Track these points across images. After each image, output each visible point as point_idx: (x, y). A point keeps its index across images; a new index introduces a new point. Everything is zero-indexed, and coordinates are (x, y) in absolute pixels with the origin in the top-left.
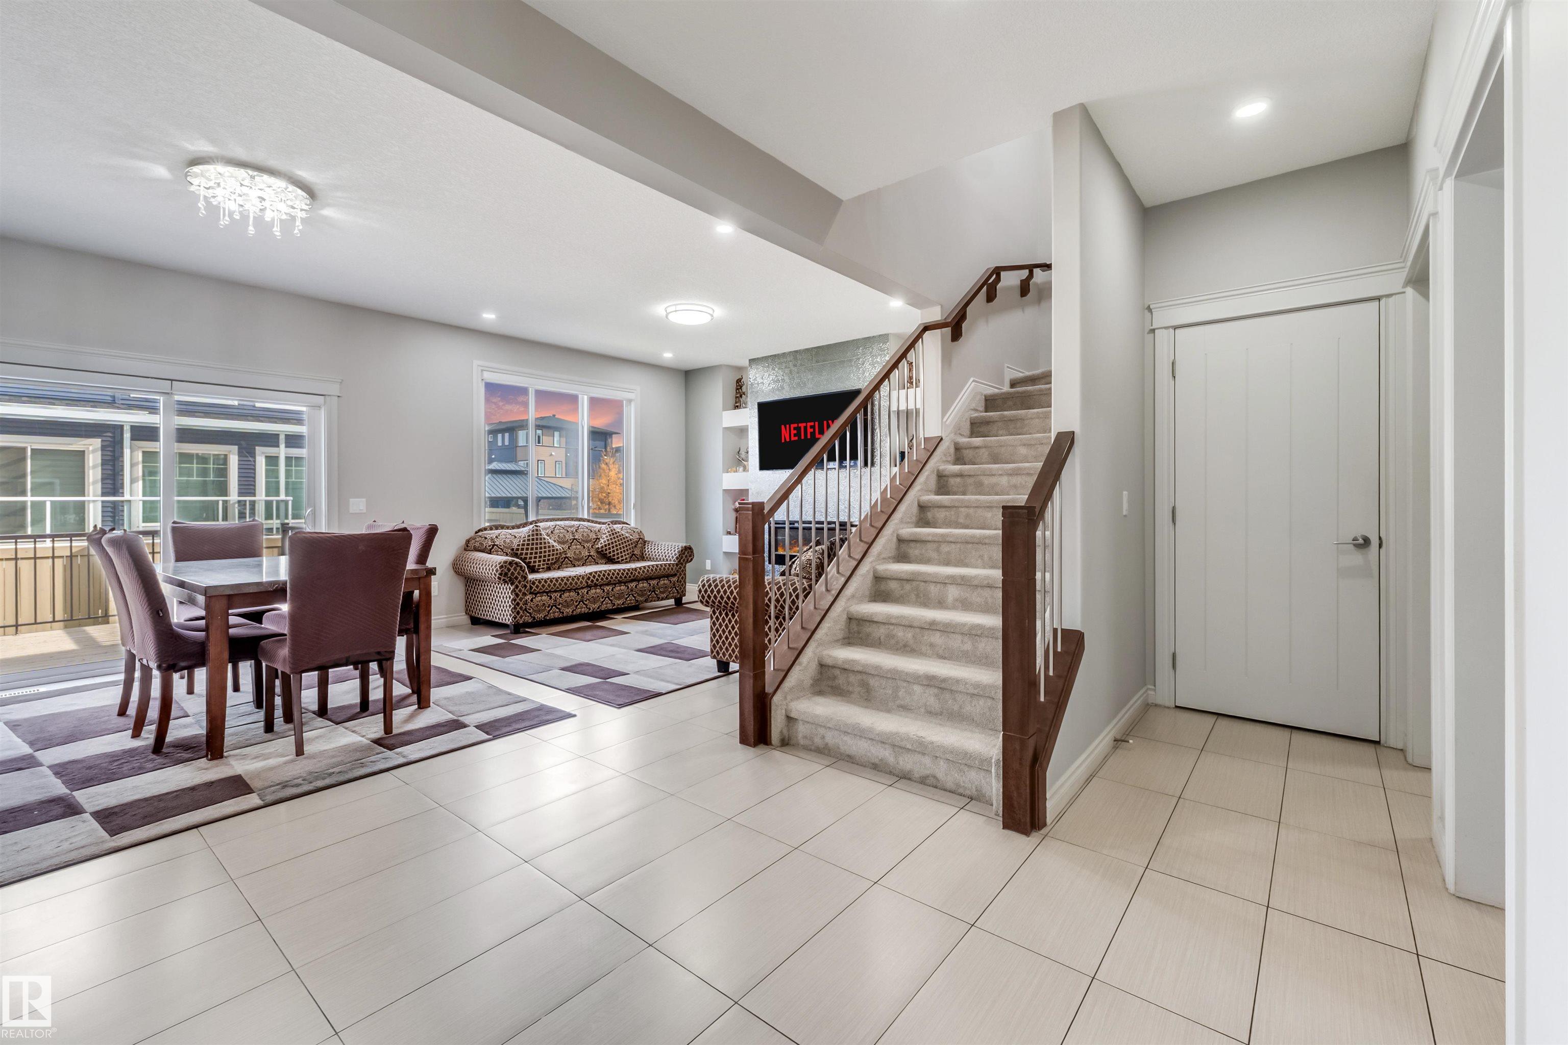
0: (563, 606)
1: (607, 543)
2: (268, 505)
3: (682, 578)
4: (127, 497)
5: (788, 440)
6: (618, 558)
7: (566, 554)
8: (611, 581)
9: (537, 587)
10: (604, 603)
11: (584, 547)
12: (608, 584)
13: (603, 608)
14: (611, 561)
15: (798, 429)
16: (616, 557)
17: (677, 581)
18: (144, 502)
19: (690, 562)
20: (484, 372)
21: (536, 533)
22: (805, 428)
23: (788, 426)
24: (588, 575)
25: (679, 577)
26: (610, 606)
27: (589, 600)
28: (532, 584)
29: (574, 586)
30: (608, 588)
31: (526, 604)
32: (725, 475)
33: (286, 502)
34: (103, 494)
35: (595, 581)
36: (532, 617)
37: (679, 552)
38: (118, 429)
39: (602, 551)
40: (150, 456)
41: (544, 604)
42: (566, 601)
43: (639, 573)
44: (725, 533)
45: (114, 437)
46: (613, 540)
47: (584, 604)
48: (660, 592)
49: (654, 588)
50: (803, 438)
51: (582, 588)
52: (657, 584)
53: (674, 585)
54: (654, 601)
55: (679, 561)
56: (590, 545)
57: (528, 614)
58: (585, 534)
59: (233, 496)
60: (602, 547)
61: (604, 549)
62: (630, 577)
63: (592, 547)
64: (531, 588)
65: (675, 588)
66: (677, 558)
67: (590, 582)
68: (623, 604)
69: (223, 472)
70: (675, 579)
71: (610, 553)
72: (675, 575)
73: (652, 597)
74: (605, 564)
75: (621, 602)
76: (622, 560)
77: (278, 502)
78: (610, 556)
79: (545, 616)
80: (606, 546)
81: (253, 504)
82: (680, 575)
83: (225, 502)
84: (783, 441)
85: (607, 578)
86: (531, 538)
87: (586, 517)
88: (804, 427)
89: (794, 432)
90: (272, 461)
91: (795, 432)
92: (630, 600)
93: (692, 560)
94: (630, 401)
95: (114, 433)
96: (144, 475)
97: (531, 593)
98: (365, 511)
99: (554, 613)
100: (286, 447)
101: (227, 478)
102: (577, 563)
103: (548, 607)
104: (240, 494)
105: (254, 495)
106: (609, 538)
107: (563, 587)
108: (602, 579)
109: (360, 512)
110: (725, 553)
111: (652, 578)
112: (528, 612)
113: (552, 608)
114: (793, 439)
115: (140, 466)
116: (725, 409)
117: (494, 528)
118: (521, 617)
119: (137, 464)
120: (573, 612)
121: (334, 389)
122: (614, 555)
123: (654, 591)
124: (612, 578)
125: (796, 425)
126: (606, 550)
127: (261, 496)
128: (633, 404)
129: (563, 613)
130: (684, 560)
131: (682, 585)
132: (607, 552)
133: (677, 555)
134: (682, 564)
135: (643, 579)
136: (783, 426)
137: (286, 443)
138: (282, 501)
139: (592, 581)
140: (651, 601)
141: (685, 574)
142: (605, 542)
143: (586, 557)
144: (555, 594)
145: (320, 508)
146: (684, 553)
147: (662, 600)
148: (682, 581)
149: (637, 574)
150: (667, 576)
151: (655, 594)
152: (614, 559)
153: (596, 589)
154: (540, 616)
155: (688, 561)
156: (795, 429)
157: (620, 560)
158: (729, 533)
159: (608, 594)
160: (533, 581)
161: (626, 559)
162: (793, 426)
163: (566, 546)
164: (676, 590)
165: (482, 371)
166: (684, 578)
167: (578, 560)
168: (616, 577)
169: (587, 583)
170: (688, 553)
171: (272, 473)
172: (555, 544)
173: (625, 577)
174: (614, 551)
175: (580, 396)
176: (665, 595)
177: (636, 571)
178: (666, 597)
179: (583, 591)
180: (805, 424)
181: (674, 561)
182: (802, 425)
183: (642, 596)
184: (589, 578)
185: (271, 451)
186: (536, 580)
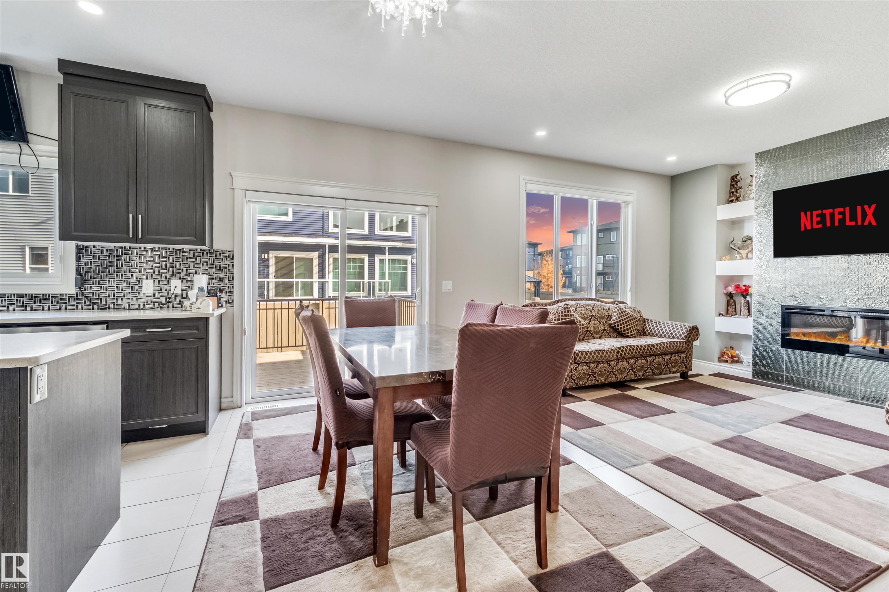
0: (598, 375)
1: (618, 320)
2: (380, 284)
3: (690, 355)
4: (326, 280)
5: (809, 228)
6: (628, 333)
7: (587, 328)
8: (635, 355)
9: (580, 358)
10: (629, 374)
11: (600, 323)
12: (632, 358)
13: (628, 378)
14: (621, 335)
15: (823, 216)
16: (626, 332)
17: (686, 358)
18: (333, 282)
19: (697, 340)
20: (528, 184)
21: (567, 309)
22: (832, 215)
23: (809, 213)
24: (618, 349)
25: (687, 354)
26: (633, 377)
27: (617, 370)
28: (576, 355)
29: (607, 359)
30: (632, 361)
31: (572, 372)
32: (718, 263)
33: (388, 282)
34: (319, 278)
35: (623, 355)
36: (575, 383)
37: (687, 331)
38: (323, 247)
39: (615, 326)
40: (335, 260)
41: (584, 373)
42: (600, 371)
43: (657, 349)
44: (718, 315)
45: (322, 251)
46: (623, 318)
47: (614, 374)
48: (672, 366)
49: (667, 362)
50: (828, 225)
51: (613, 360)
52: (670, 359)
53: (683, 360)
54: (667, 374)
55: (688, 340)
56: (603, 321)
57: (573, 381)
58: (600, 312)
59: (366, 280)
60: (615, 323)
61: (616, 325)
62: (650, 352)
63: (606, 323)
64: (575, 358)
65: (684, 363)
66: (686, 337)
67: (619, 356)
68: (643, 375)
69: (362, 268)
70: (684, 355)
71: (621, 328)
72: (684, 352)
73: (666, 371)
74: (616, 337)
75: (641, 374)
76: (631, 335)
77: (385, 283)
78: (621, 331)
79: (585, 383)
80: (617, 322)
81: (374, 283)
82: (688, 352)
83: (363, 282)
84: (803, 229)
85: (632, 353)
86: (564, 314)
87: (594, 296)
88: (830, 213)
89: (816, 219)
90: (382, 261)
91: (819, 219)
92: (649, 372)
93: (698, 338)
94: (627, 203)
95: (323, 249)
96: (333, 270)
97: (575, 363)
98: (451, 291)
99: (591, 380)
100: (389, 254)
101: (363, 270)
102: (596, 336)
103: (588, 375)
104: (369, 278)
105: (374, 279)
106: (619, 316)
107: (599, 359)
108: (629, 353)
109: (448, 291)
110: (716, 332)
111: (666, 354)
112: (573, 379)
113: (590, 376)
114: (815, 226)
115: (332, 265)
116: (719, 204)
117: (533, 305)
118: (568, 383)
119: (331, 264)
120: (605, 381)
121: (433, 201)
122: (624, 331)
123: (667, 365)
124: (636, 352)
125: (819, 212)
126: (618, 326)
127: (377, 280)
128: (630, 206)
129: (598, 381)
130: (691, 339)
131: (690, 361)
132: (619, 327)
133: (686, 334)
134: (690, 342)
135: (659, 355)
136: (802, 214)
137: (389, 252)
138: (387, 282)
139: (621, 355)
140: (665, 374)
141: (692, 351)
142: (616, 319)
143: (602, 330)
144: (593, 365)
145: (425, 288)
146: (692, 333)
147: (673, 373)
148: (690, 357)
149: (655, 350)
150: (678, 353)
151: (668, 368)
152: (625, 334)
153: (623, 362)
154: (581, 383)
155: (694, 340)
156: (818, 215)
157: (630, 334)
158: (720, 315)
159: (632, 366)
160: (577, 353)
161: (634, 334)
162: (815, 213)
163: (587, 321)
164: (685, 365)
165: (526, 183)
166: (691, 355)
167: (597, 333)
168: (639, 352)
169: (617, 356)
170: (695, 332)
171: (382, 268)
172: (581, 320)
173: (646, 352)
174: (624, 327)
175: (590, 201)
176: (675, 369)
177: (654, 347)
178: (676, 372)
179: (613, 363)
180: (831, 211)
181: (683, 339)
182: (828, 212)
183: (658, 369)
184: (618, 352)
185: (382, 257)
186: (579, 352)
